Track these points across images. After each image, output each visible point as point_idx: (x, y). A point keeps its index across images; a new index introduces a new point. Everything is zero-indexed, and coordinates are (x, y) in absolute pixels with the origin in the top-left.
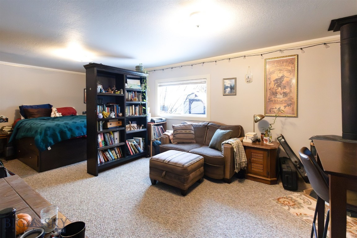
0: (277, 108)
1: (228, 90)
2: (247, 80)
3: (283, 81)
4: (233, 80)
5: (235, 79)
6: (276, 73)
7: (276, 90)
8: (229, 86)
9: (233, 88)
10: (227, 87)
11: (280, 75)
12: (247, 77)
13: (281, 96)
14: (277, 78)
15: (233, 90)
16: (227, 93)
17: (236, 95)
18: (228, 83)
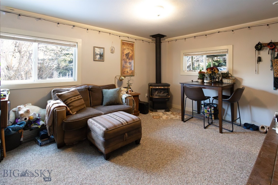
0: (127, 71)
1: (98, 57)
2: (112, 51)
3: (129, 55)
4: (102, 50)
5: (103, 48)
6: (126, 50)
7: (126, 60)
8: (99, 53)
9: (102, 56)
10: (97, 54)
11: (128, 52)
12: (111, 49)
13: (129, 64)
14: (127, 53)
15: (101, 57)
16: (97, 59)
17: (104, 61)
18: (98, 51)
